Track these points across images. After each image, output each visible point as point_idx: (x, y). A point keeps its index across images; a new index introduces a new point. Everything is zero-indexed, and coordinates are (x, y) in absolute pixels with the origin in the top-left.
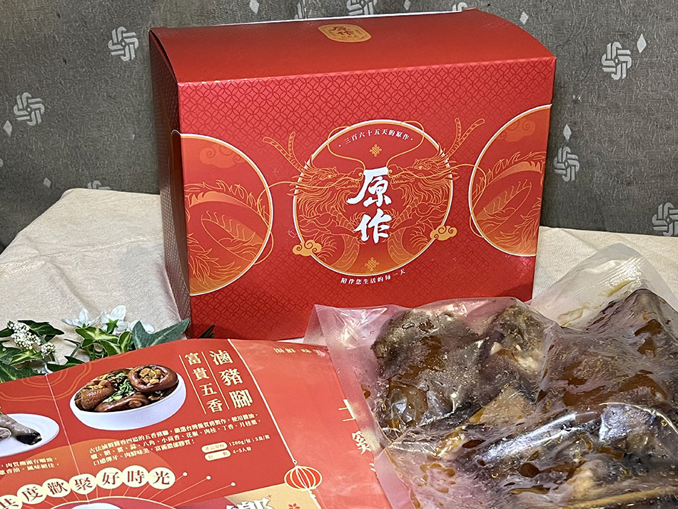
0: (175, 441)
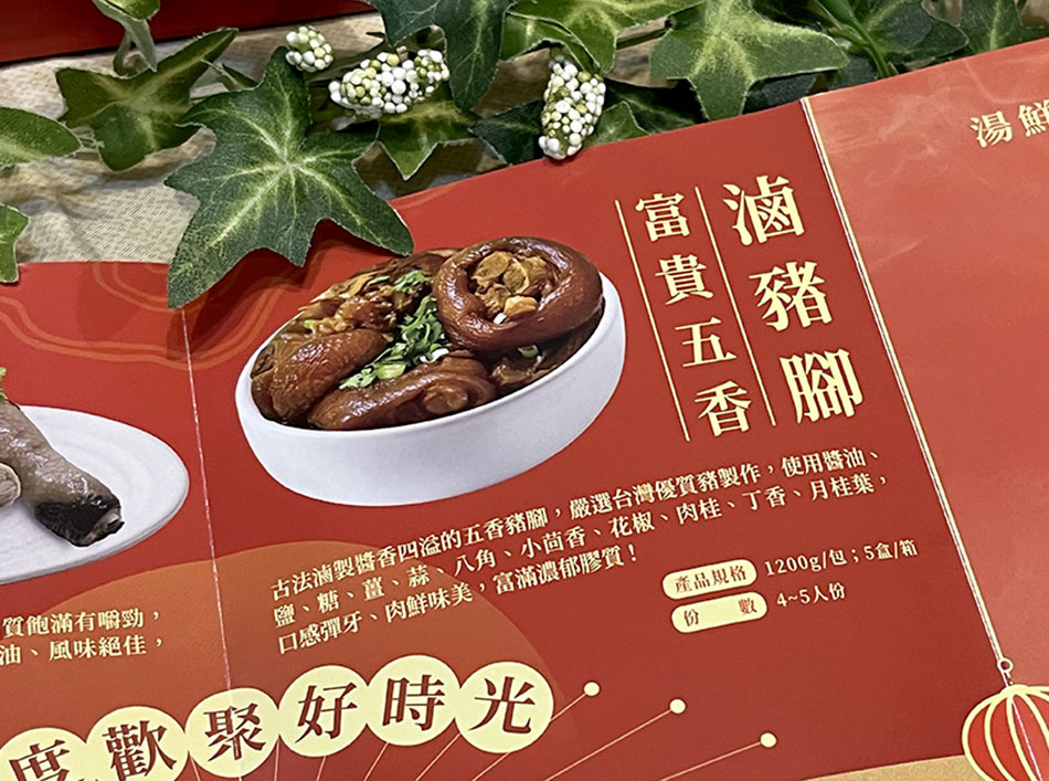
0: (568, 552)
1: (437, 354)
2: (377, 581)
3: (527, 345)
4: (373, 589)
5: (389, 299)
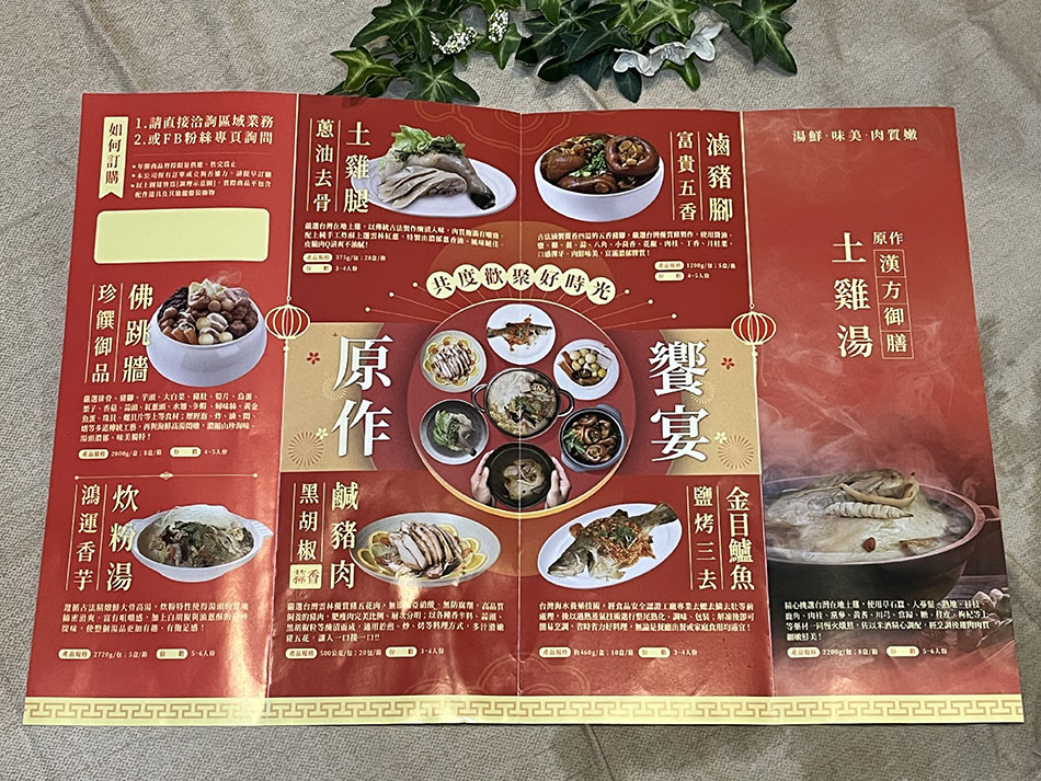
0: (629, 249)
1: (602, 172)
2: (570, 243)
3: (631, 177)
4: (569, 245)
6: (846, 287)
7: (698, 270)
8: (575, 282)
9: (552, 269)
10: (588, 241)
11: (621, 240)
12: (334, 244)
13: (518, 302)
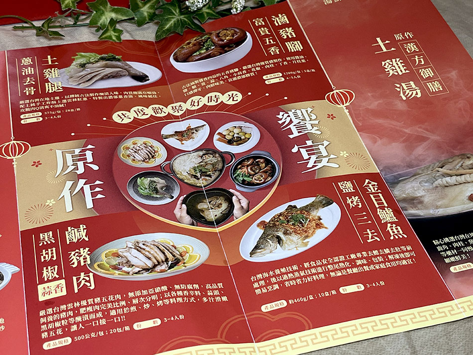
0: (243, 74)
1: (212, 48)
2: (204, 83)
3: (232, 44)
4: (203, 84)
5: (202, 40)
6: (389, 64)
7: (293, 75)
8: (213, 98)
9: (196, 98)
10: (214, 78)
11: (236, 72)
12: (43, 107)
13: (180, 121)
